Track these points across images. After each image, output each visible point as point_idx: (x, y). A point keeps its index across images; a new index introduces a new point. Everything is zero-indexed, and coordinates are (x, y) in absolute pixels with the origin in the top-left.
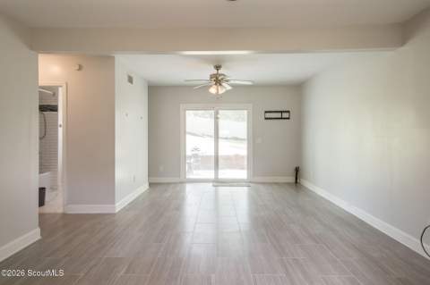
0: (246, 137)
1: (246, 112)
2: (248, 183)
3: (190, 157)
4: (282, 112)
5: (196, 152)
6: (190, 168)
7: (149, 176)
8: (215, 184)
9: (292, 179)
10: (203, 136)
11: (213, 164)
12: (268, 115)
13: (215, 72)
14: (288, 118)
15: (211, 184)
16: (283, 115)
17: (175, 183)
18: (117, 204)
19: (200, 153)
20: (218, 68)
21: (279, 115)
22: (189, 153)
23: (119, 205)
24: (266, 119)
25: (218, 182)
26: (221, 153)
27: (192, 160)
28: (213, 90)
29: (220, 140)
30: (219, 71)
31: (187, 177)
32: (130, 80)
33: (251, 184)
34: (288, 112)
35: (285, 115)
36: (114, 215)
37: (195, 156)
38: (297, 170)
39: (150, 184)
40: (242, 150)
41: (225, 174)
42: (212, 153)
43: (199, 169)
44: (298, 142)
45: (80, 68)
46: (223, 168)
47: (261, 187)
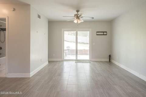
0: (89, 43)
1: (89, 32)
2: (89, 61)
3: (66, 50)
4: (103, 32)
5: (68, 48)
6: (66, 55)
7: (49, 58)
8: (76, 62)
9: (108, 60)
10: (71, 42)
11: (75, 53)
12: (98, 33)
13: (77, 13)
14: (106, 35)
15: (75, 62)
16: (104, 33)
17: (59, 61)
18: (31, 73)
19: (70, 49)
20: (78, 11)
21: (102, 33)
22: (65, 48)
23: (32, 74)
24: (97, 35)
25: (77, 61)
26: (78, 49)
27: (67, 51)
28: (76, 21)
29: (78, 44)
30: (78, 13)
31: (65, 58)
32: (39, 17)
33: (91, 62)
34: (106, 32)
35: (105, 33)
36: (29, 78)
37: (68, 50)
38: (110, 56)
39: (49, 62)
40: (87, 47)
41: (80, 57)
42: (75, 48)
43: (69, 55)
44: (110, 45)
45: (14, 10)
46: (79, 55)
47: (95, 63)
